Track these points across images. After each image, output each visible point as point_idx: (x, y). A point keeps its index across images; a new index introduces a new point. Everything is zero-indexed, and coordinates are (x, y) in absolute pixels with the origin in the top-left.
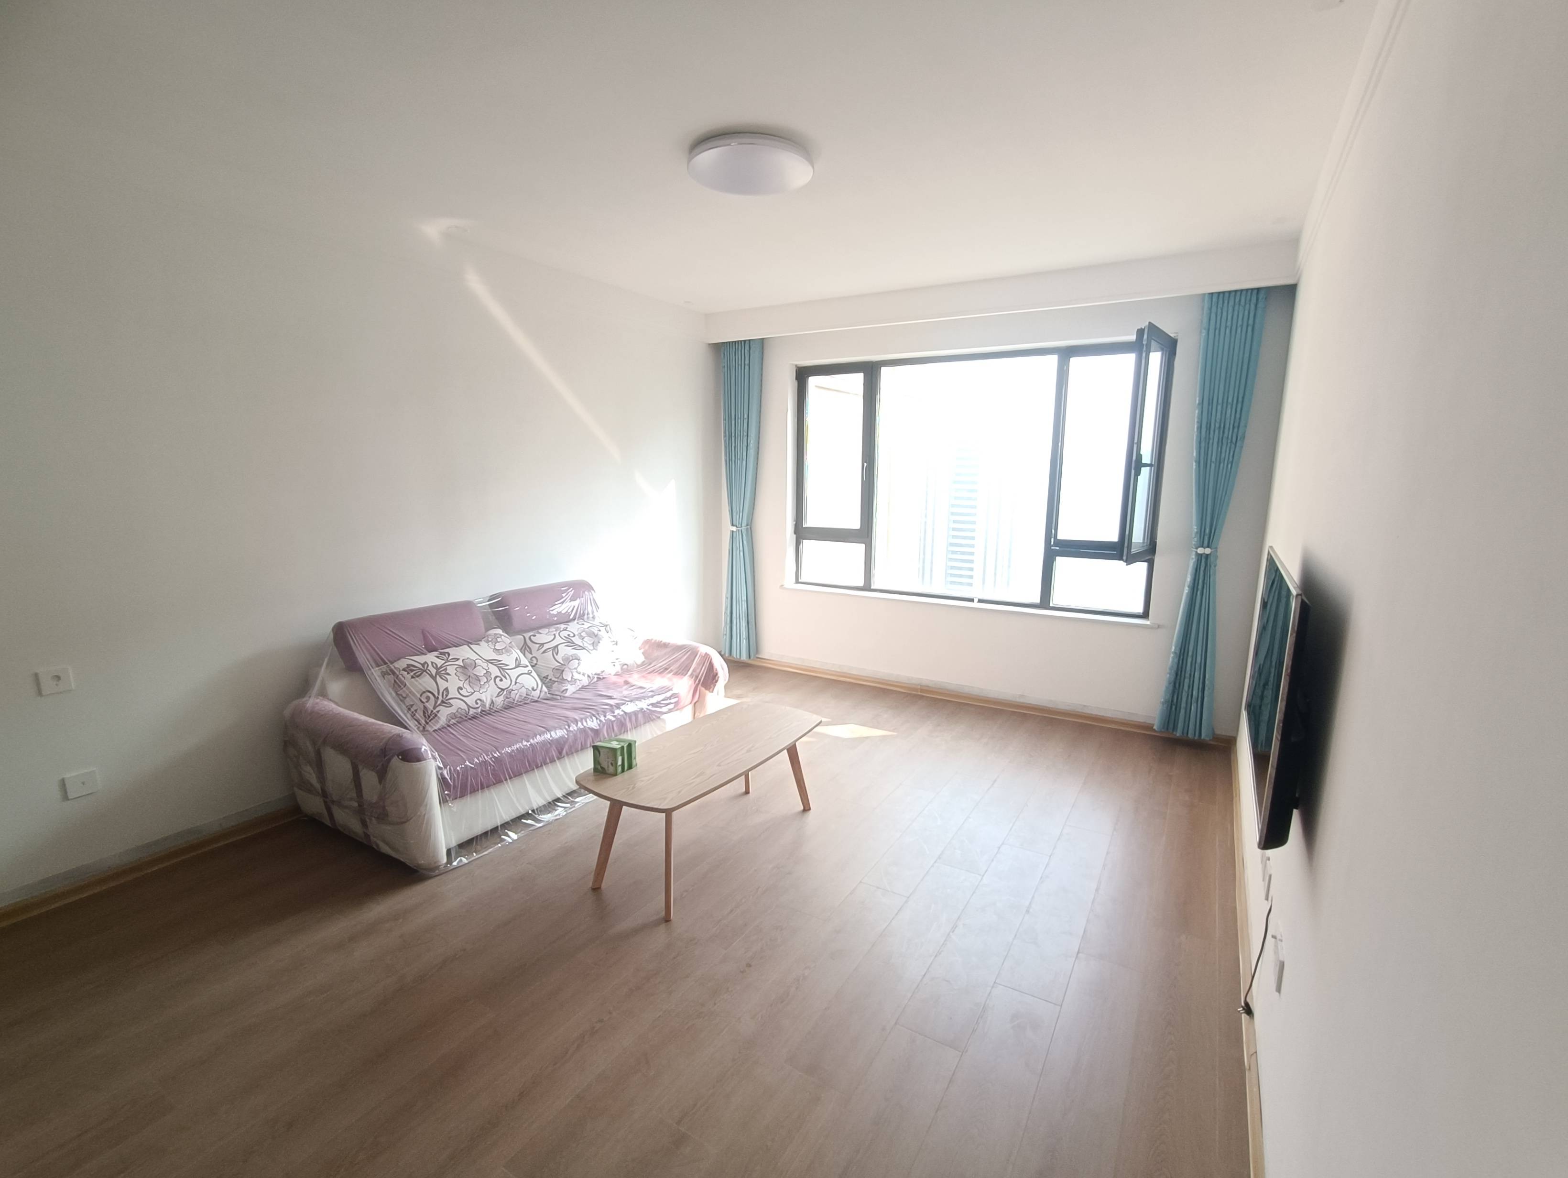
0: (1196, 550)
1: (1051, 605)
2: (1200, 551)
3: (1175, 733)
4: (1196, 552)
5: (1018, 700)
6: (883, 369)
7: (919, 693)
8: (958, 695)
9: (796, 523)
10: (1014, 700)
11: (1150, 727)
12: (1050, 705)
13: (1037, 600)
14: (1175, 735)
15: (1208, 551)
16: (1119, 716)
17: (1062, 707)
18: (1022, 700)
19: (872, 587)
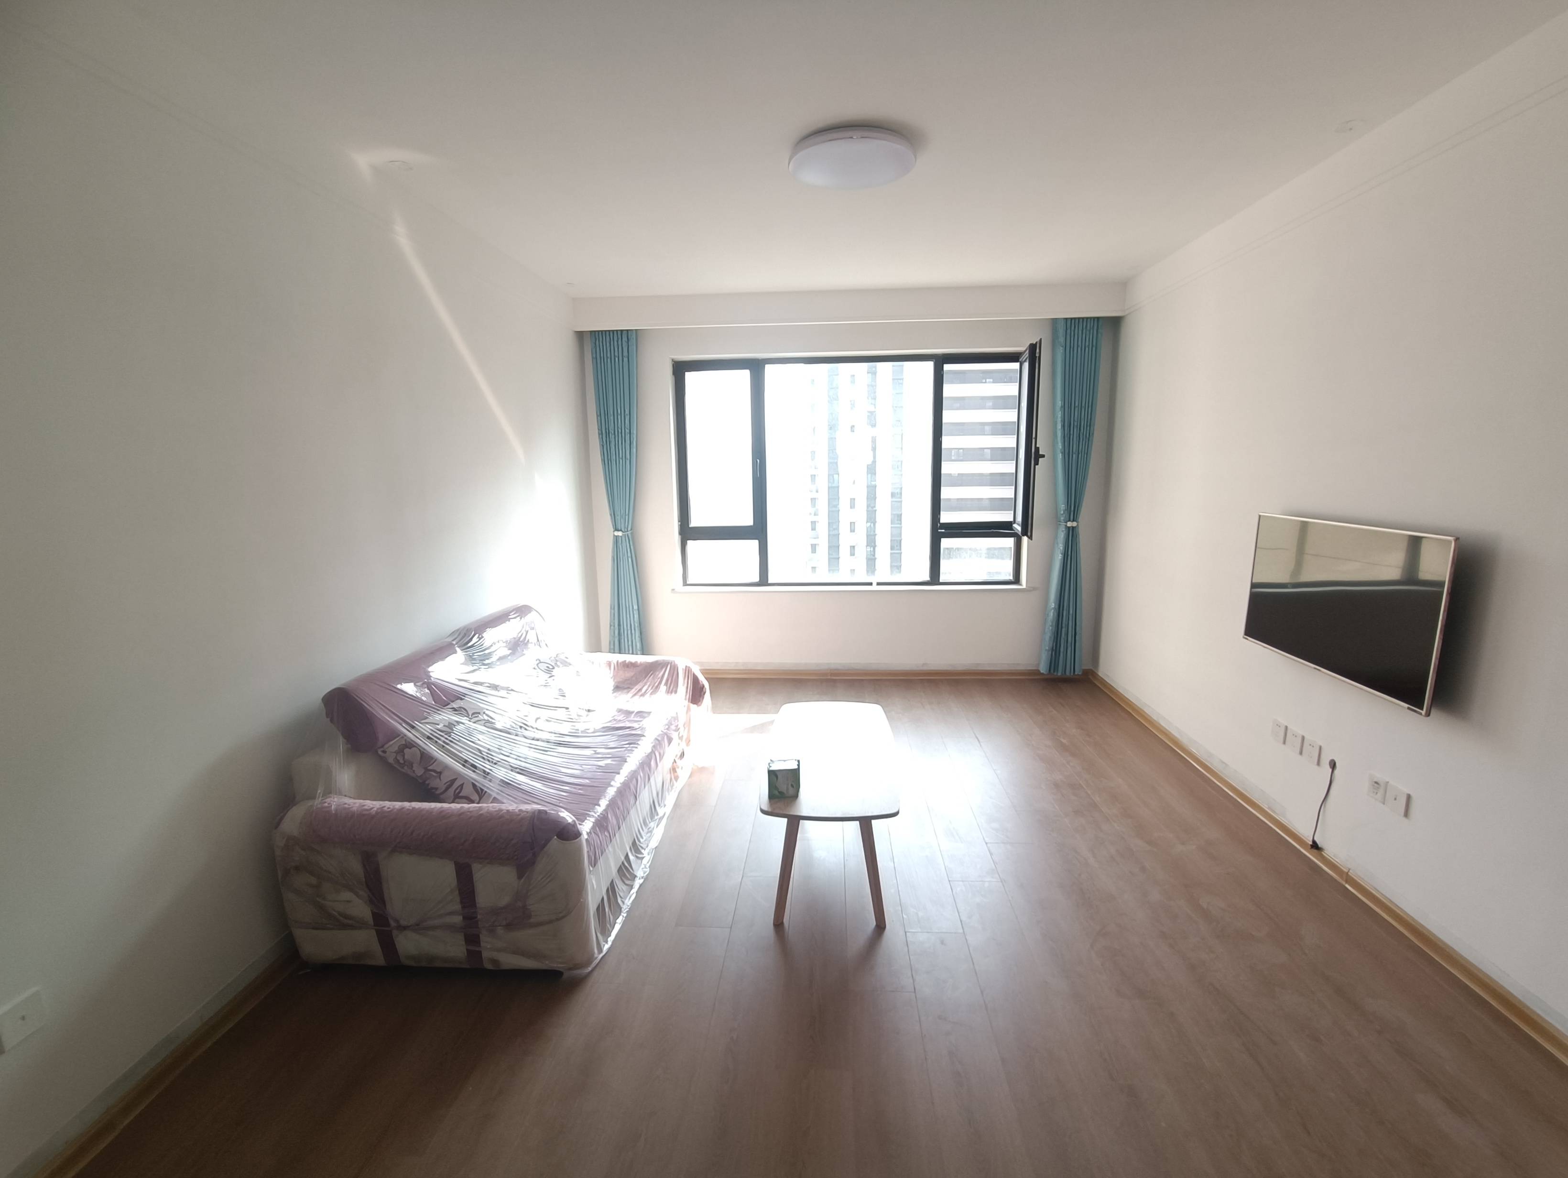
0: (1065, 524)
1: (941, 581)
2: (1069, 524)
3: (1055, 674)
4: (1066, 525)
5: (921, 668)
6: (767, 366)
7: (829, 677)
8: (867, 673)
9: (681, 523)
10: (918, 669)
11: (1037, 672)
12: (950, 668)
13: (926, 577)
14: (1057, 675)
15: (1075, 524)
16: (1005, 668)
17: (960, 668)
18: (925, 668)
19: (770, 582)
